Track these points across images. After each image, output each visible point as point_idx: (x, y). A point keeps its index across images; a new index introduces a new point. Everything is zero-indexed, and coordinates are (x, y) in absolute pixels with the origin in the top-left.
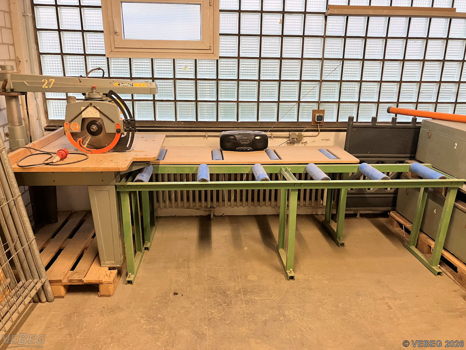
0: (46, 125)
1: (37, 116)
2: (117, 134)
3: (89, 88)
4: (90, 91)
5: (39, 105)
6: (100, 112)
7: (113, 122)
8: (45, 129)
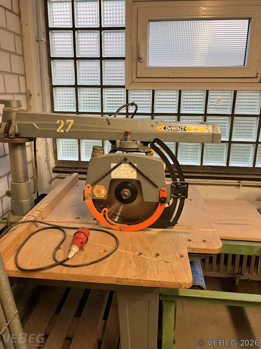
0: (54, 166)
1: (46, 157)
2: (161, 205)
3: (121, 133)
4: (122, 137)
5: (49, 144)
6: (138, 171)
7: (156, 187)
8: (54, 171)
